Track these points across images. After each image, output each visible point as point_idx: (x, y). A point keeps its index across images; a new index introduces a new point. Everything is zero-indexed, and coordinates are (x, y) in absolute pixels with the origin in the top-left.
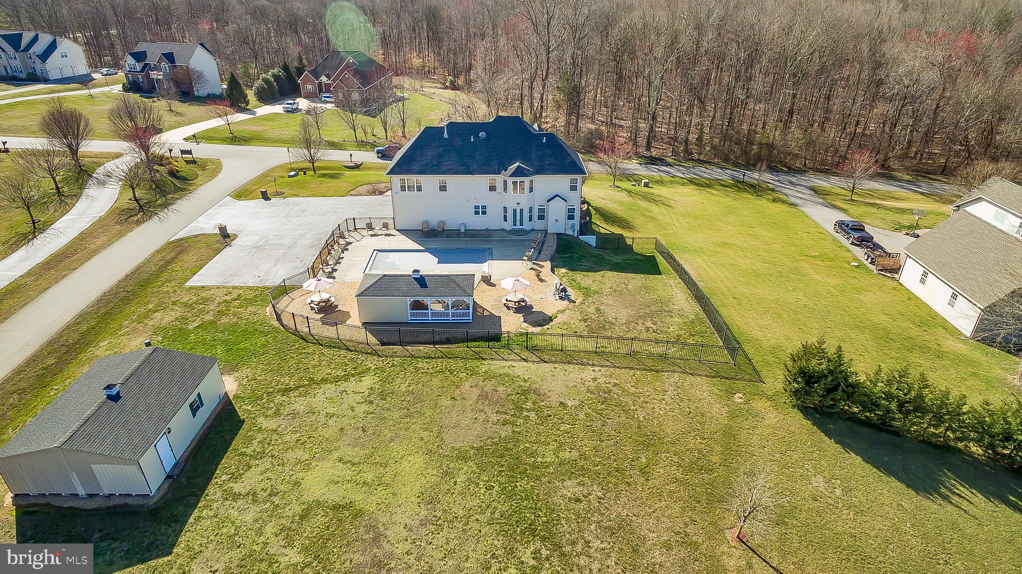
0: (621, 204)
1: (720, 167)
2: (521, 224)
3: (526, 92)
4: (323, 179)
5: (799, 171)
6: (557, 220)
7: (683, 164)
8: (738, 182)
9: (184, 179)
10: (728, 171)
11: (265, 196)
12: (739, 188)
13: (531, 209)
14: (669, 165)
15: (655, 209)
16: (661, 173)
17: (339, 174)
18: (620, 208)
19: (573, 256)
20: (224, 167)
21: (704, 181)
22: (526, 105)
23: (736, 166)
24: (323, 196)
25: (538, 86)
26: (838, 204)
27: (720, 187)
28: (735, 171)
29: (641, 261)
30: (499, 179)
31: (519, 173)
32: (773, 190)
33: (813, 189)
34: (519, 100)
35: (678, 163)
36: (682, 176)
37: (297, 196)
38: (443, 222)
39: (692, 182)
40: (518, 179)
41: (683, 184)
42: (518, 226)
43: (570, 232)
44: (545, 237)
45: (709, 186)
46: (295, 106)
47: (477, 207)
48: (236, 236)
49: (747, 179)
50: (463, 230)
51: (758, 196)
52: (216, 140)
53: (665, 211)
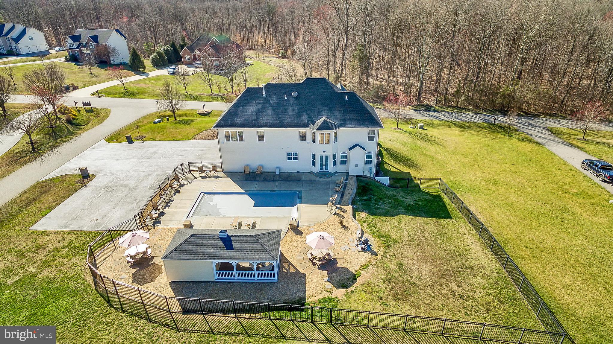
0: (405, 144)
1: (474, 113)
2: (327, 168)
3: (331, 59)
4: (178, 125)
5: (533, 115)
6: (357, 165)
7: (446, 110)
8: (491, 124)
9: (77, 126)
10: (481, 116)
11: (130, 140)
12: (491, 129)
13: (335, 156)
14: (436, 111)
15: (432, 149)
16: (431, 118)
17: (192, 121)
18: (405, 149)
19: (371, 198)
20: (111, 115)
21: (464, 123)
22: (331, 68)
23: (485, 111)
24: (175, 140)
25: (339, 55)
26: (574, 142)
27: (478, 129)
28: (486, 115)
29: (430, 201)
30: (308, 131)
31: (325, 126)
32: (518, 131)
33: (548, 129)
34: (326, 65)
35: (442, 109)
36: (447, 120)
37: (154, 139)
38: (261, 166)
39: (455, 124)
40: (325, 132)
41: (449, 126)
42: (324, 170)
43: (367, 174)
44: (347, 179)
45: (469, 128)
46: (175, 70)
47: (289, 154)
48: (94, 176)
49: (497, 122)
50: (278, 172)
51: (509, 136)
52: (114, 94)
53: (440, 151)
